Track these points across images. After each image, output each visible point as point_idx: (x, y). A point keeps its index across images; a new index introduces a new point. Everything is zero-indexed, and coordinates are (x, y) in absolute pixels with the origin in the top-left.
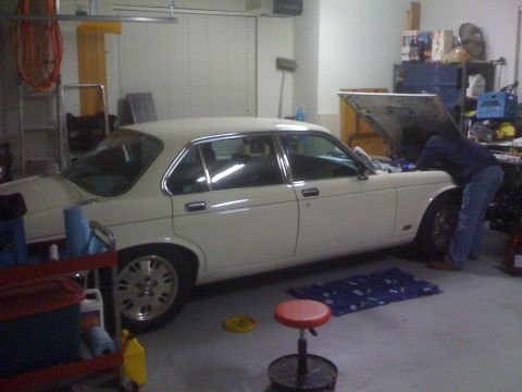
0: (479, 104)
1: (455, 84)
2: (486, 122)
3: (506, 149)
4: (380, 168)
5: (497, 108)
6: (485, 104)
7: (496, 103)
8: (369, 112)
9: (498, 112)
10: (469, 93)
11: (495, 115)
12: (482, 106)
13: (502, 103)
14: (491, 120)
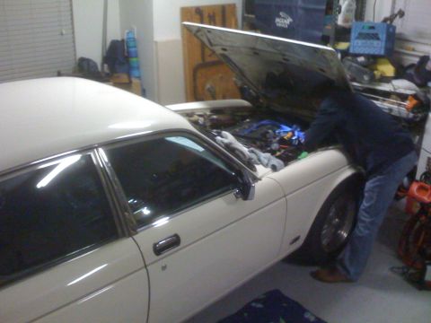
0: (353, 35)
1: (324, 7)
2: (361, 59)
3: (387, 95)
4: (260, 162)
5: (375, 43)
6: (362, 36)
7: (375, 37)
8: (225, 50)
9: (377, 47)
10: (340, 21)
11: (372, 51)
12: (357, 38)
13: (383, 36)
14: (368, 56)
